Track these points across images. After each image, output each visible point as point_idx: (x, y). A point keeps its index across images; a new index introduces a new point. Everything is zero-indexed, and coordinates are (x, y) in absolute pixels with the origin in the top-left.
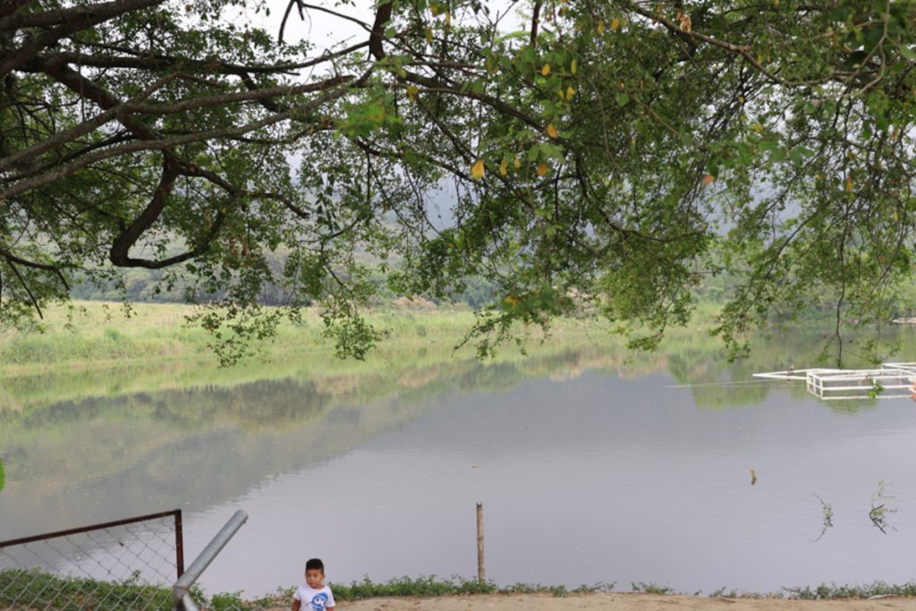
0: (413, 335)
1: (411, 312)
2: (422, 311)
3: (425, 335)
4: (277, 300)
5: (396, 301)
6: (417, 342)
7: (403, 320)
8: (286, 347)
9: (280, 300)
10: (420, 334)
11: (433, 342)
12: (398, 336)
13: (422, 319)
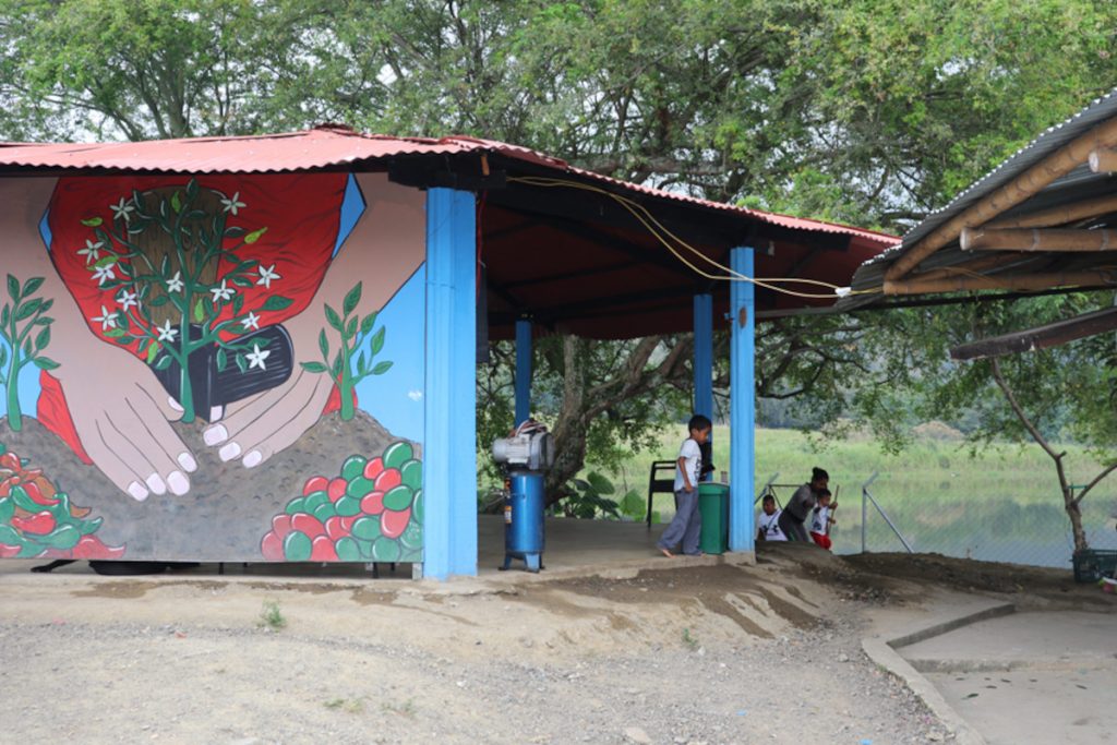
0: (935, 466)
1: (933, 441)
2: (946, 440)
3: (948, 467)
4: (779, 422)
5: (915, 428)
6: (939, 475)
7: (924, 450)
8: (791, 473)
9: (782, 422)
10: (942, 466)
11: (957, 476)
12: (916, 466)
13: (945, 449)
